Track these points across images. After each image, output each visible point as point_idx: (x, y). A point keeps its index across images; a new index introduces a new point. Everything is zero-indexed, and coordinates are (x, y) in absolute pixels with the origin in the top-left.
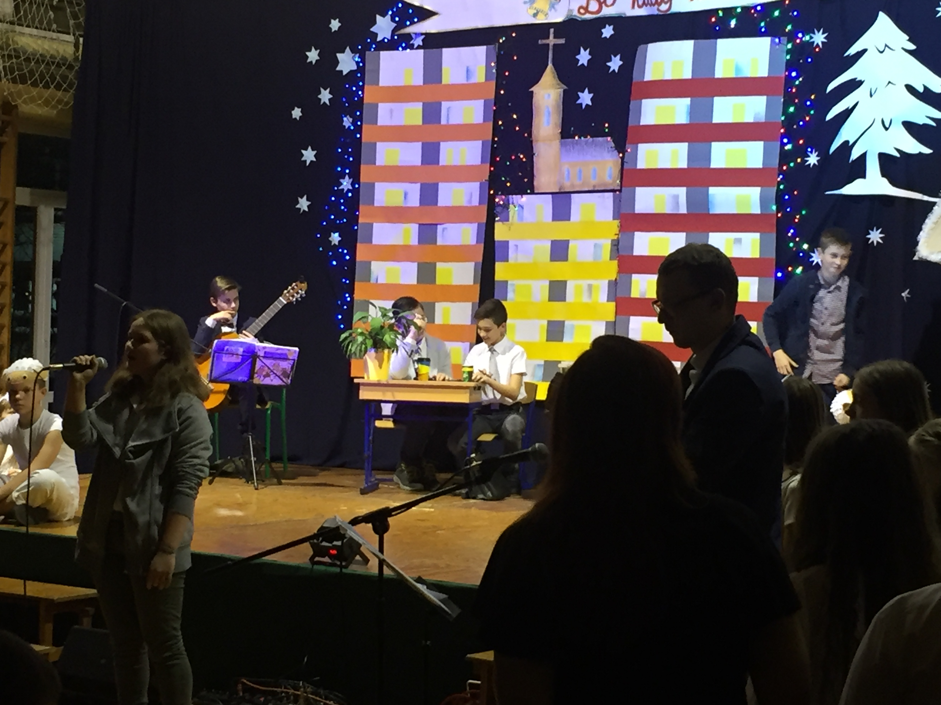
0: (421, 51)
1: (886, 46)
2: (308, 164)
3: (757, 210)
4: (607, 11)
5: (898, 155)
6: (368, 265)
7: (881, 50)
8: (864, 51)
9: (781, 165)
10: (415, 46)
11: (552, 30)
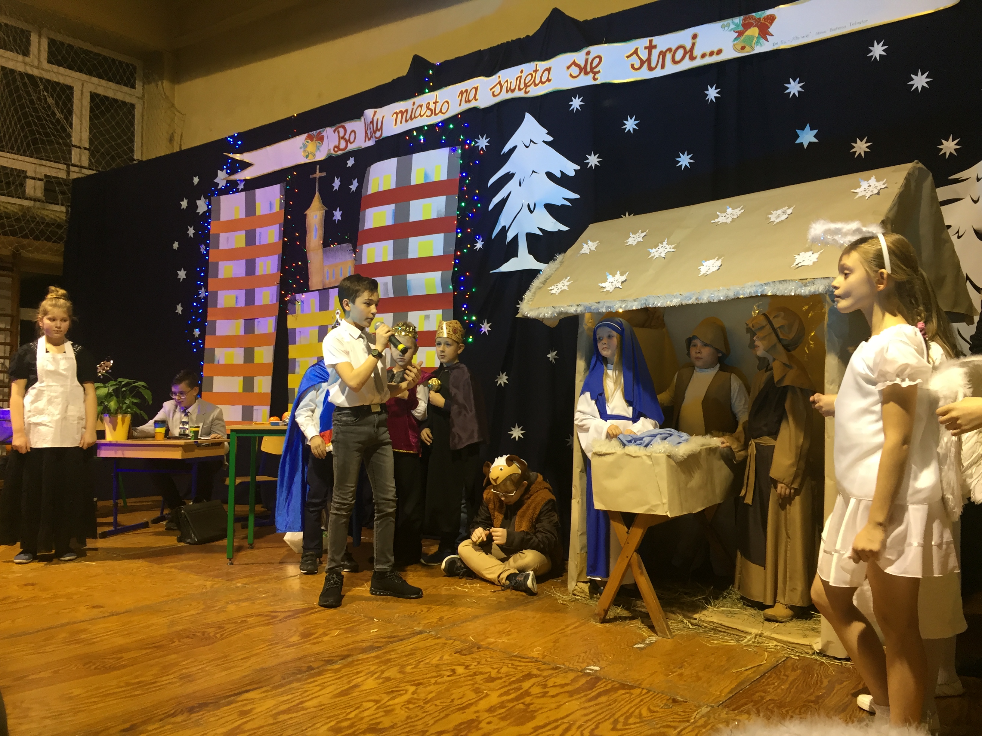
0: (244, 193)
1: (531, 141)
2: (181, 280)
3: (440, 291)
4: (351, 147)
5: (541, 234)
6: (213, 350)
7: (528, 145)
8: (515, 147)
9: (456, 252)
10: (240, 190)
11: (318, 166)
